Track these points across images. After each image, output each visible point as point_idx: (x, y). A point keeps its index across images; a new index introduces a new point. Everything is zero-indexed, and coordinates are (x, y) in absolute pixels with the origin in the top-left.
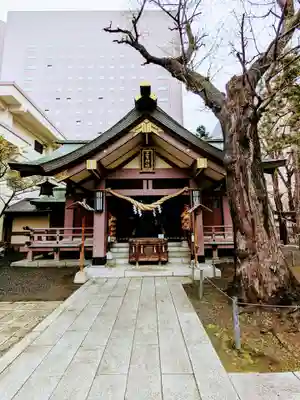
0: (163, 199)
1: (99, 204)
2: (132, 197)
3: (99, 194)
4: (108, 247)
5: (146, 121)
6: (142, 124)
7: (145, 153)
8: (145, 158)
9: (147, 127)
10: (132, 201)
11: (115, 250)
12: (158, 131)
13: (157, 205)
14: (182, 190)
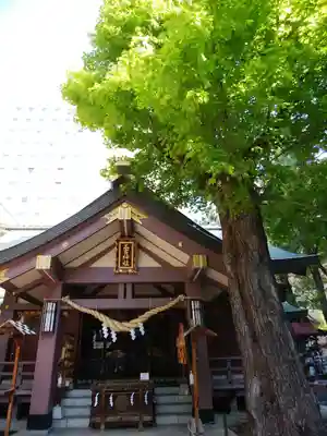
0: (147, 315)
1: (48, 323)
2: (100, 311)
3: (50, 307)
4: (58, 396)
5: (125, 205)
6: (120, 208)
7: (123, 246)
8: (123, 254)
9: (124, 212)
10: (101, 317)
11: (68, 402)
12: (140, 217)
13: (139, 322)
14: (176, 301)
